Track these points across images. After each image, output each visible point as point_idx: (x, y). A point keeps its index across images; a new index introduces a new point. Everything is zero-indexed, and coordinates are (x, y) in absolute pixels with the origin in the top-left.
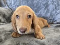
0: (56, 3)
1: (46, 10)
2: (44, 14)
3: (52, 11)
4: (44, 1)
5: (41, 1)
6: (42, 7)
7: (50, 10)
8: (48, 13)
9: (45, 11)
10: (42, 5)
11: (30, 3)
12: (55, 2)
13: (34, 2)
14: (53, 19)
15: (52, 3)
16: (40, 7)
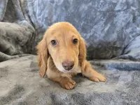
0: (134, 9)
1: (109, 25)
2: (103, 35)
3: (123, 28)
4: (104, 5)
5: (96, 6)
6: (100, 20)
7: (119, 25)
8: (113, 33)
9: (106, 29)
10: (98, 14)
11: (73, 11)
12: (133, 5)
13: (81, 9)
14: (123, 46)
15: (125, 8)
16: (94, 19)
